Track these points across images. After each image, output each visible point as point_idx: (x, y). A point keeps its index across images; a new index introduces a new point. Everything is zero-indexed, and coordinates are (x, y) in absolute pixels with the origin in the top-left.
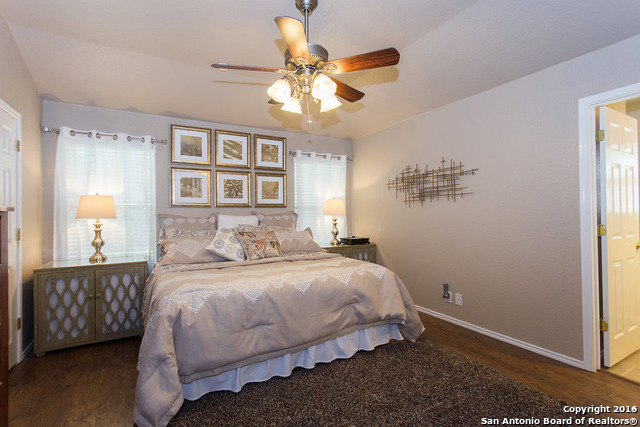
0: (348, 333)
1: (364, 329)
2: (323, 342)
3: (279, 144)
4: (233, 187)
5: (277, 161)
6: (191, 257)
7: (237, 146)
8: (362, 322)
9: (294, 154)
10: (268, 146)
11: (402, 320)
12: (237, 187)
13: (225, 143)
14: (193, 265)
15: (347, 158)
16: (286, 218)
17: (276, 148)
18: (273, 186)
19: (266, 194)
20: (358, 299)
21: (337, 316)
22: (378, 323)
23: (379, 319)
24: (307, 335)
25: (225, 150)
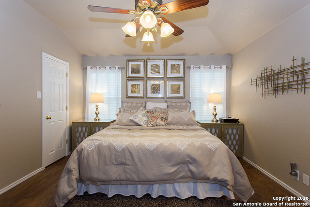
0: (183, 182)
1: (197, 183)
2: (165, 183)
3: (181, 63)
4: (155, 88)
5: (179, 73)
6: (124, 122)
7: (157, 66)
8: (195, 178)
9: (190, 68)
10: (174, 65)
11: (228, 185)
12: (157, 88)
13: (151, 66)
14: (121, 126)
15: (227, 67)
16: (184, 104)
17: (179, 65)
18: (177, 87)
19: (173, 91)
20: (191, 161)
21: (173, 169)
22: (208, 181)
23: (208, 179)
24: (150, 176)
25: (152, 69)
